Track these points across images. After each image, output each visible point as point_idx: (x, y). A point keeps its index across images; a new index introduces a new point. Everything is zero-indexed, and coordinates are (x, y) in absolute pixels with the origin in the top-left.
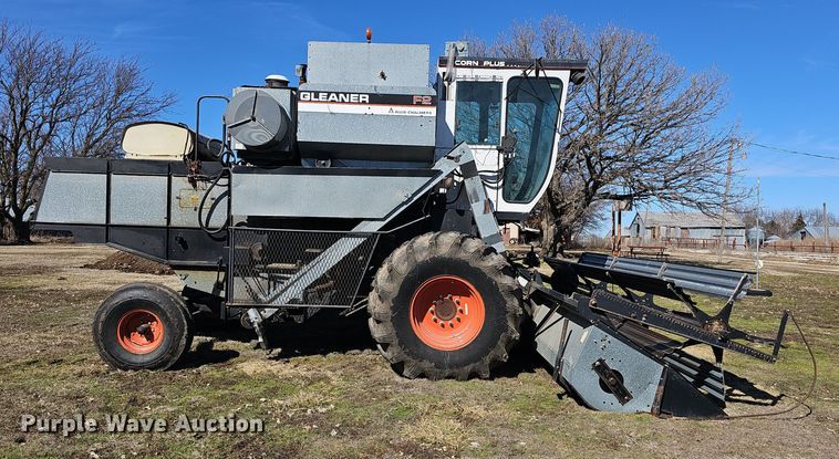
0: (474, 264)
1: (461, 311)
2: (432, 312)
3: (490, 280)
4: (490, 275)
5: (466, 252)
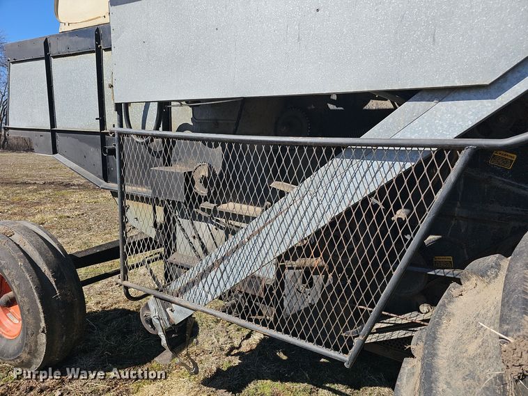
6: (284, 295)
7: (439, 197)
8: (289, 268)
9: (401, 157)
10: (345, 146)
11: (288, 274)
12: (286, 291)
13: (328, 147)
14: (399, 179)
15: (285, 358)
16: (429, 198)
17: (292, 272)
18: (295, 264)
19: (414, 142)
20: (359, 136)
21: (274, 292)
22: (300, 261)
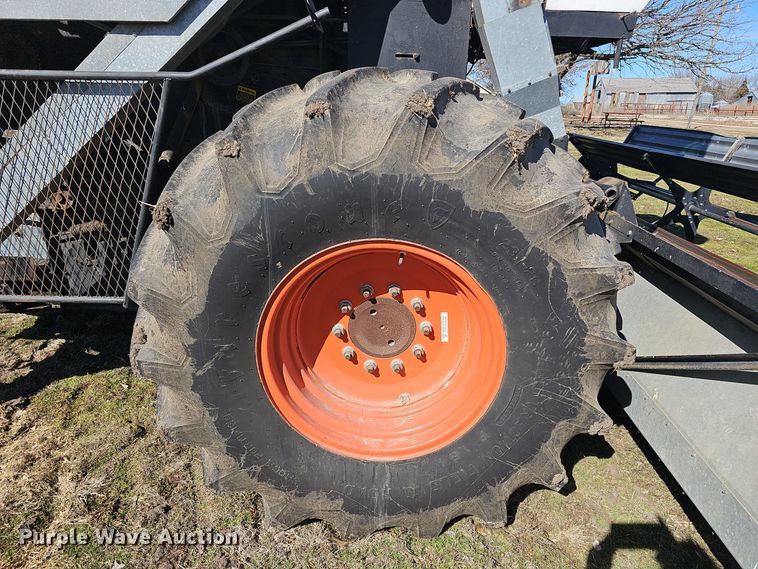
0: (480, 199)
1: (431, 335)
2: (343, 337)
3: (539, 258)
4: (540, 240)
5: (452, 150)
6: (67, 274)
7: (156, 127)
8: (63, 241)
9: (125, 90)
10: (62, 80)
11: (65, 248)
12: (68, 268)
13: (52, 81)
14: (120, 113)
15: (97, 353)
16: (150, 129)
17: (69, 245)
18: (70, 232)
19: (122, 75)
20: (73, 69)
21: (52, 272)
22: (75, 228)
